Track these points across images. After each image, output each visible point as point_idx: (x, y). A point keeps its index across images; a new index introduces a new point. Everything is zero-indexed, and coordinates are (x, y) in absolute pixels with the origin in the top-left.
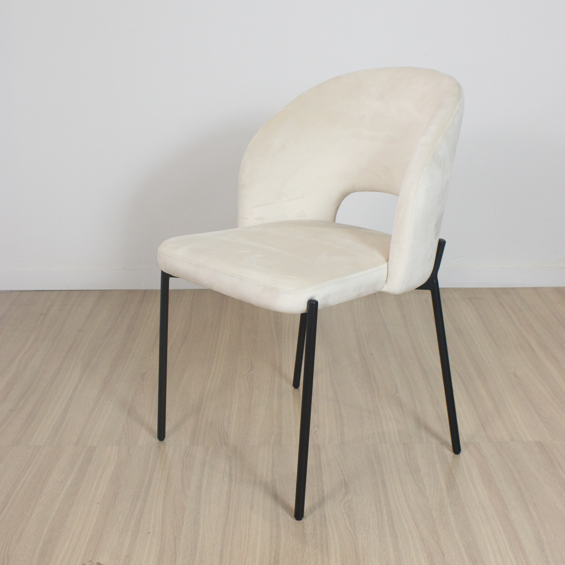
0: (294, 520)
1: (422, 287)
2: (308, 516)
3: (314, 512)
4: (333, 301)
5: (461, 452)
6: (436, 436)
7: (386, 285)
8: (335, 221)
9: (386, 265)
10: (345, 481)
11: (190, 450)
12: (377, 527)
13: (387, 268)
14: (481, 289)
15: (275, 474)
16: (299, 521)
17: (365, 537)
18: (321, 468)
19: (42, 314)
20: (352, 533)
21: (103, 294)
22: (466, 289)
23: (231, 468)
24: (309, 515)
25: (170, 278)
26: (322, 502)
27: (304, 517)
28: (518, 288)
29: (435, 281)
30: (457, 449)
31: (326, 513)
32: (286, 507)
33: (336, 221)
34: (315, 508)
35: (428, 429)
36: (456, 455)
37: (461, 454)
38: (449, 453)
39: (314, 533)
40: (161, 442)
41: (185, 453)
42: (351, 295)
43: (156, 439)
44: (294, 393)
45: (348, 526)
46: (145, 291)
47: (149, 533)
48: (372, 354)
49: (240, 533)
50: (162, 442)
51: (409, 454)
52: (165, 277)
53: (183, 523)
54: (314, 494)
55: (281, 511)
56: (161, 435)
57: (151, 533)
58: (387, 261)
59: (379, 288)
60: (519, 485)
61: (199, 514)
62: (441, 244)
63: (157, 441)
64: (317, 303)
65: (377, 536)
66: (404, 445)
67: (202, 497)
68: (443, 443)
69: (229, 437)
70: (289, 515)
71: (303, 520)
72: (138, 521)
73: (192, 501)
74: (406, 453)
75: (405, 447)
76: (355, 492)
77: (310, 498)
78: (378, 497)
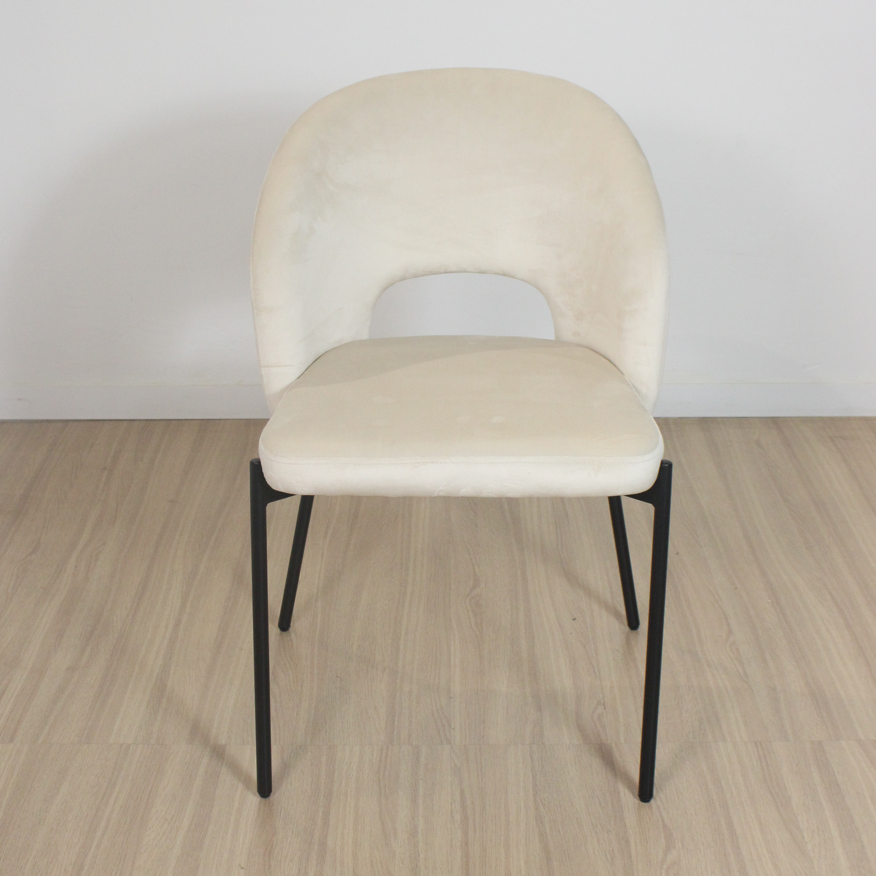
11: (387, 756)
18: (619, 793)
22: (822, 419)
48: (677, 554)
51: (767, 763)
66: (756, 745)
69: (452, 726)
74: (761, 761)
75: (758, 749)
76: (683, 845)
77: (606, 856)
78: (725, 855)
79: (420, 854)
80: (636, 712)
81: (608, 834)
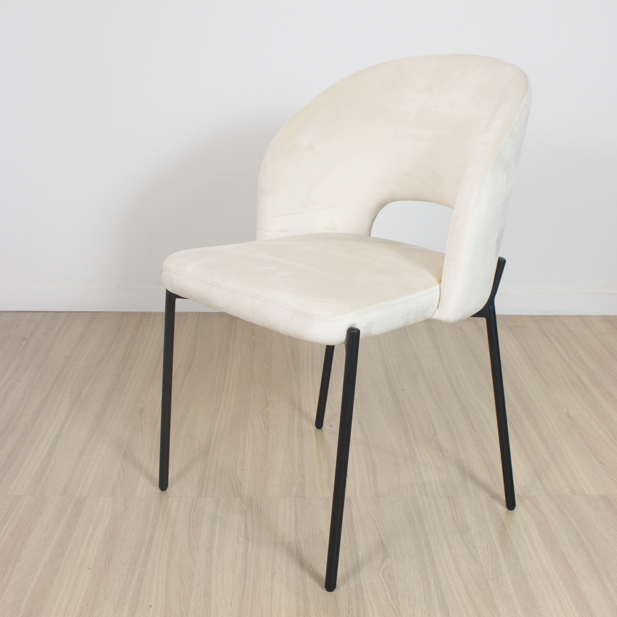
0: (325, 591)
1: (478, 315)
2: (341, 587)
3: (348, 581)
4: (376, 330)
5: (516, 507)
6: (484, 487)
7: (437, 312)
8: (370, 235)
9: (437, 287)
10: (382, 542)
11: (197, 503)
12: (424, 600)
13: (439, 291)
14: (521, 316)
15: (299, 533)
16: (330, 592)
17: (410, 612)
18: (353, 526)
19: (25, 339)
20: (395, 608)
21: (95, 316)
23: (246, 525)
24: (342, 585)
25: (177, 299)
26: (356, 569)
27: (336, 587)
28: (561, 316)
29: (491, 307)
30: (511, 504)
31: (362, 582)
32: (314, 574)
33: (372, 235)
34: (348, 576)
35: (474, 479)
36: (510, 511)
37: (515, 510)
38: (502, 508)
39: (349, 608)
40: (163, 492)
41: (192, 506)
42: (397, 322)
43: (157, 489)
44: (316, 434)
45: (389, 599)
46: (143, 314)
47: (151, 606)
48: (403, 390)
49: (260, 607)
50: (165, 492)
51: (455, 509)
52: (171, 298)
53: (191, 594)
54: (346, 559)
55: (308, 580)
56: (163, 484)
57: (152, 607)
58: (440, 282)
59: (429, 315)
60: (586, 548)
61: (209, 583)
62: (501, 263)
63: (158, 490)
64: (358, 331)
65: (425, 612)
66: (449, 498)
67: (213, 561)
68: (494, 496)
69: (243, 486)
70: (318, 585)
71: (336, 591)
72: (137, 592)
73: (201, 567)
74: (451, 508)
75: (449, 501)
76: (395, 557)
77: (342, 563)
78: (423, 562)
79: (214, 560)
80: (369, 479)
81: (344, 550)
